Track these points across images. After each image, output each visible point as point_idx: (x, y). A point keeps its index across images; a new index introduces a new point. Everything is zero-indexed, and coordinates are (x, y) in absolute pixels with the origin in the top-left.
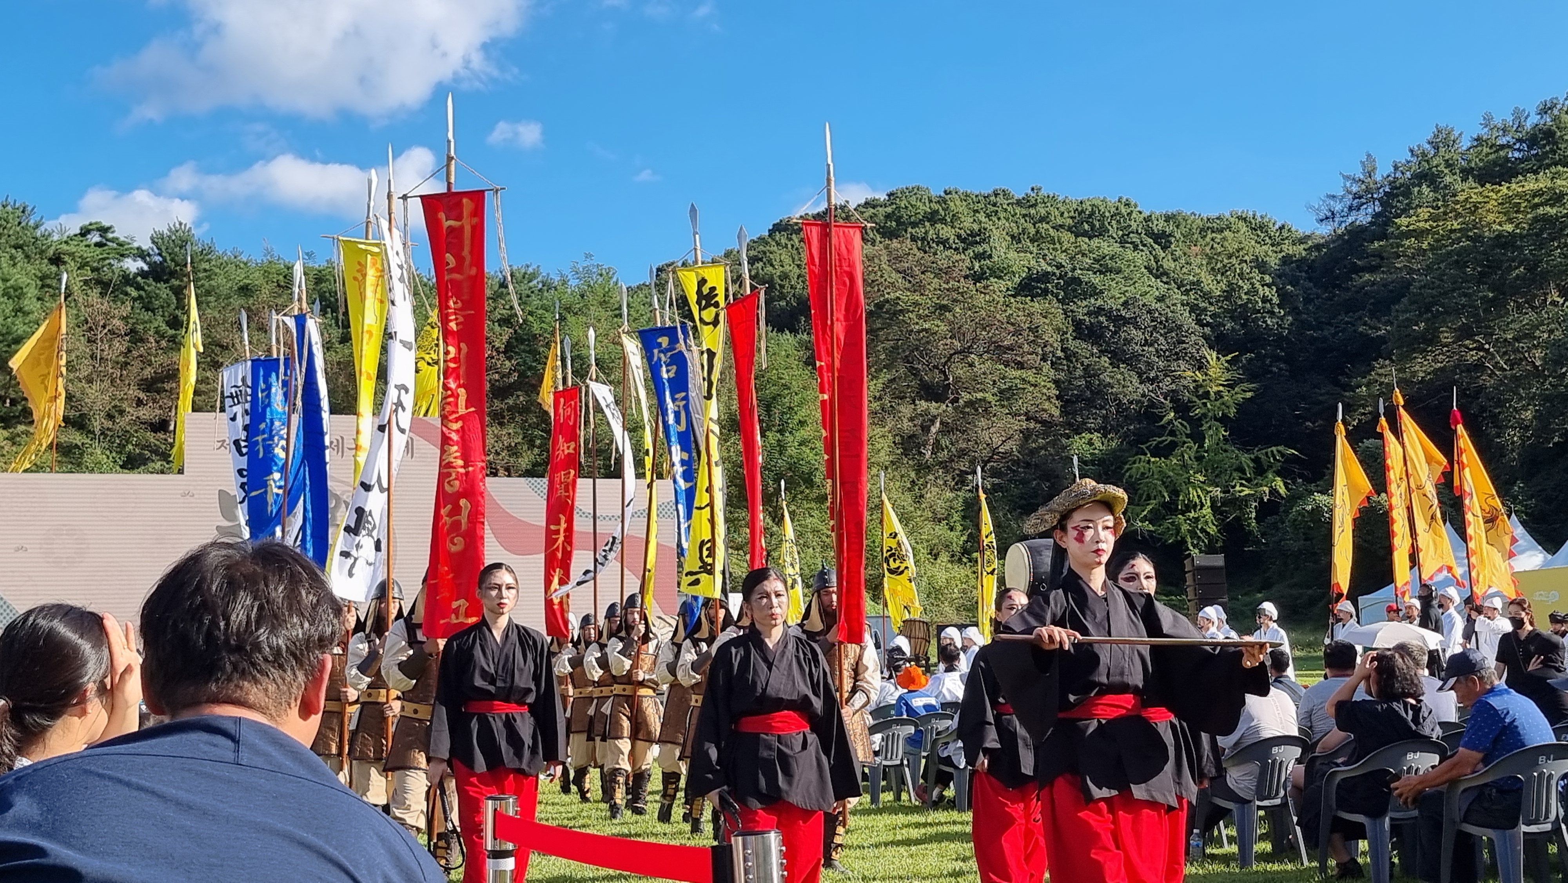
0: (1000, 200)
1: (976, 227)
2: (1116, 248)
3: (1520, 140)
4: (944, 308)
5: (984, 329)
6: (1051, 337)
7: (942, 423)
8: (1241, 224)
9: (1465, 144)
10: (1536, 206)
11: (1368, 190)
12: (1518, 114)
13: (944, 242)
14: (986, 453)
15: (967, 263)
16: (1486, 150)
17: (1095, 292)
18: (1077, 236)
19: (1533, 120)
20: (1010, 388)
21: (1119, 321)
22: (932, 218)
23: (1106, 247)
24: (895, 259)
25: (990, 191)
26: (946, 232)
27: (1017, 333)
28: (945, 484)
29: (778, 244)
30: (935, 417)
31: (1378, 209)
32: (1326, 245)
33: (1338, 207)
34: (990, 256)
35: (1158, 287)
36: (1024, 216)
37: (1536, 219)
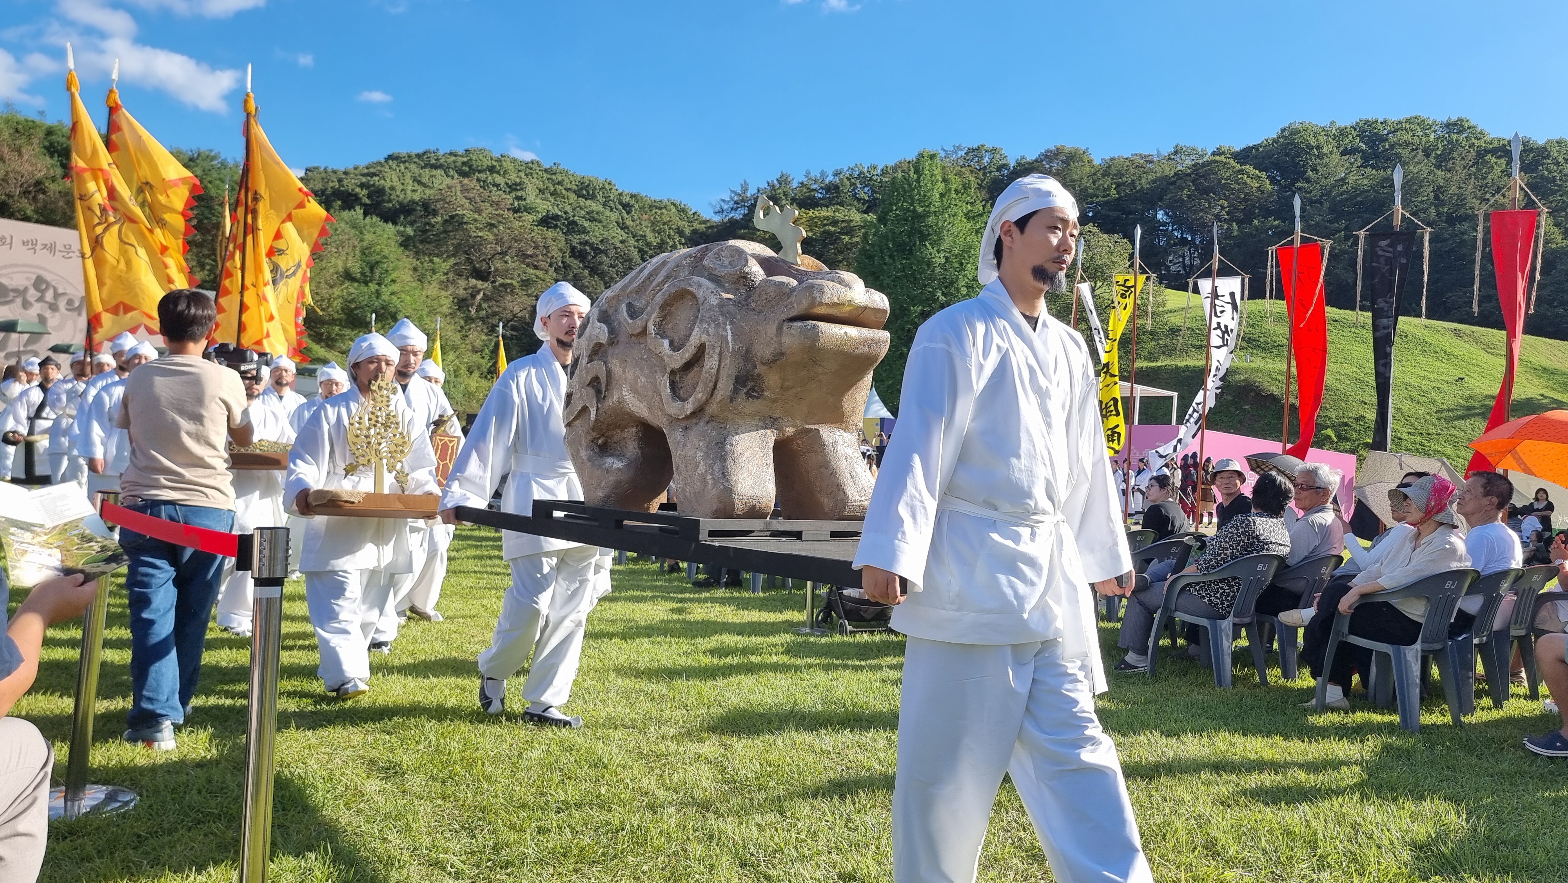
0: (535, 166)
1: (518, 180)
2: (600, 208)
3: (822, 188)
4: (492, 225)
5: (516, 242)
6: (555, 253)
7: (484, 294)
8: (672, 207)
9: (795, 184)
10: (825, 225)
11: (743, 200)
12: (823, 173)
13: (497, 185)
14: (510, 316)
15: (511, 201)
16: (805, 190)
17: (584, 231)
18: (578, 197)
19: (830, 178)
20: (528, 280)
21: (597, 251)
22: (492, 169)
23: (594, 206)
24: (465, 190)
25: (529, 160)
26: (499, 179)
27: (536, 247)
28: (482, 330)
29: (390, 168)
30: (480, 290)
31: (746, 212)
32: (717, 227)
33: (725, 207)
34: (525, 199)
35: (621, 234)
36: (548, 179)
37: (824, 232)
